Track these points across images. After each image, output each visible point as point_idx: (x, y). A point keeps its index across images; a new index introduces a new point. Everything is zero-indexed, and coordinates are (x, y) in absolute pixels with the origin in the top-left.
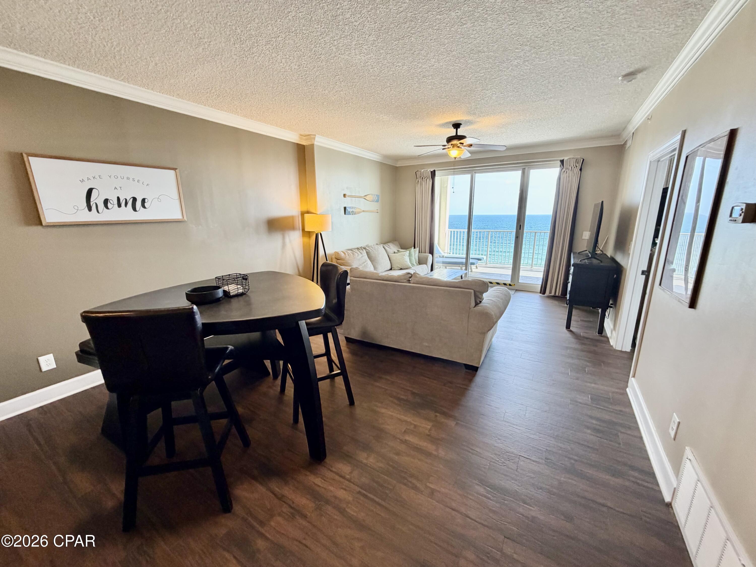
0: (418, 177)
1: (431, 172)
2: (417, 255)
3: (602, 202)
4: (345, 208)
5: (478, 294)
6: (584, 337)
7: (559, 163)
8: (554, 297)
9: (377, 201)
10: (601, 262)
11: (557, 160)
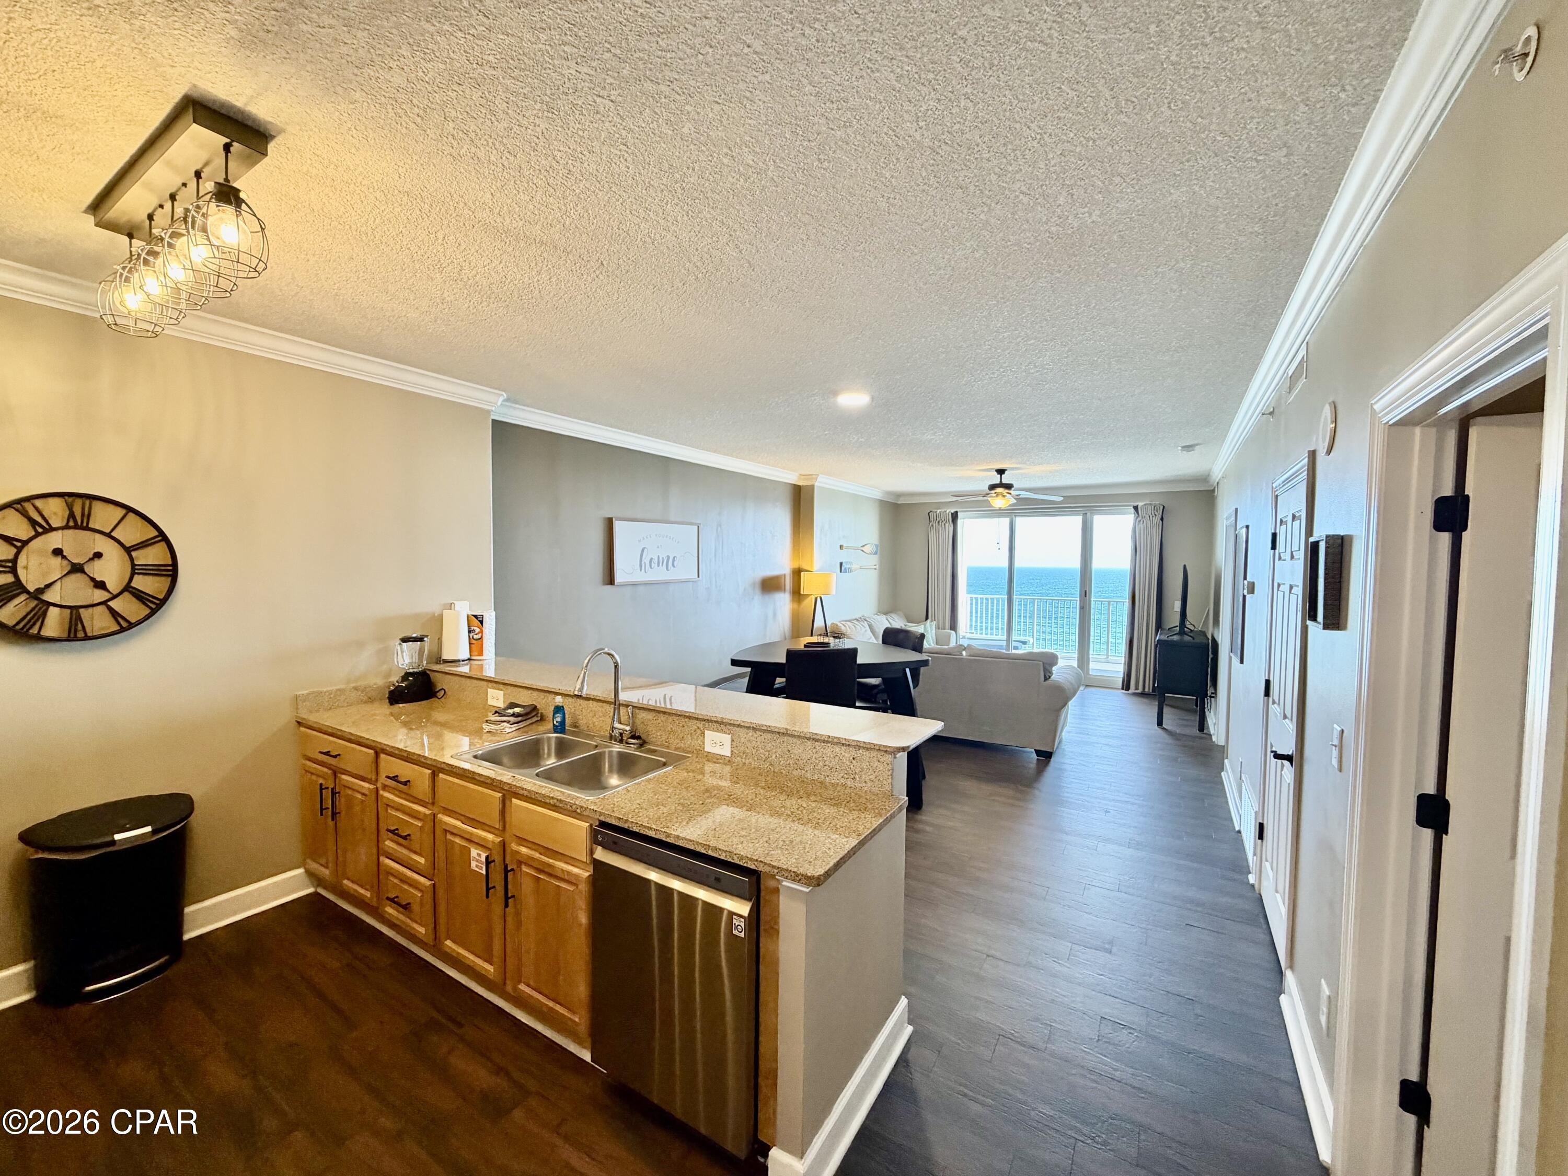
0: (932, 519)
1: (952, 514)
2: (934, 631)
3: (1185, 566)
4: (841, 564)
5: (1047, 667)
6: (1179, 734)
7: (1132, 510)
8: (1143, 695)
9: (876, 553)
10: (1193, 639)
11: (1130, 506)
